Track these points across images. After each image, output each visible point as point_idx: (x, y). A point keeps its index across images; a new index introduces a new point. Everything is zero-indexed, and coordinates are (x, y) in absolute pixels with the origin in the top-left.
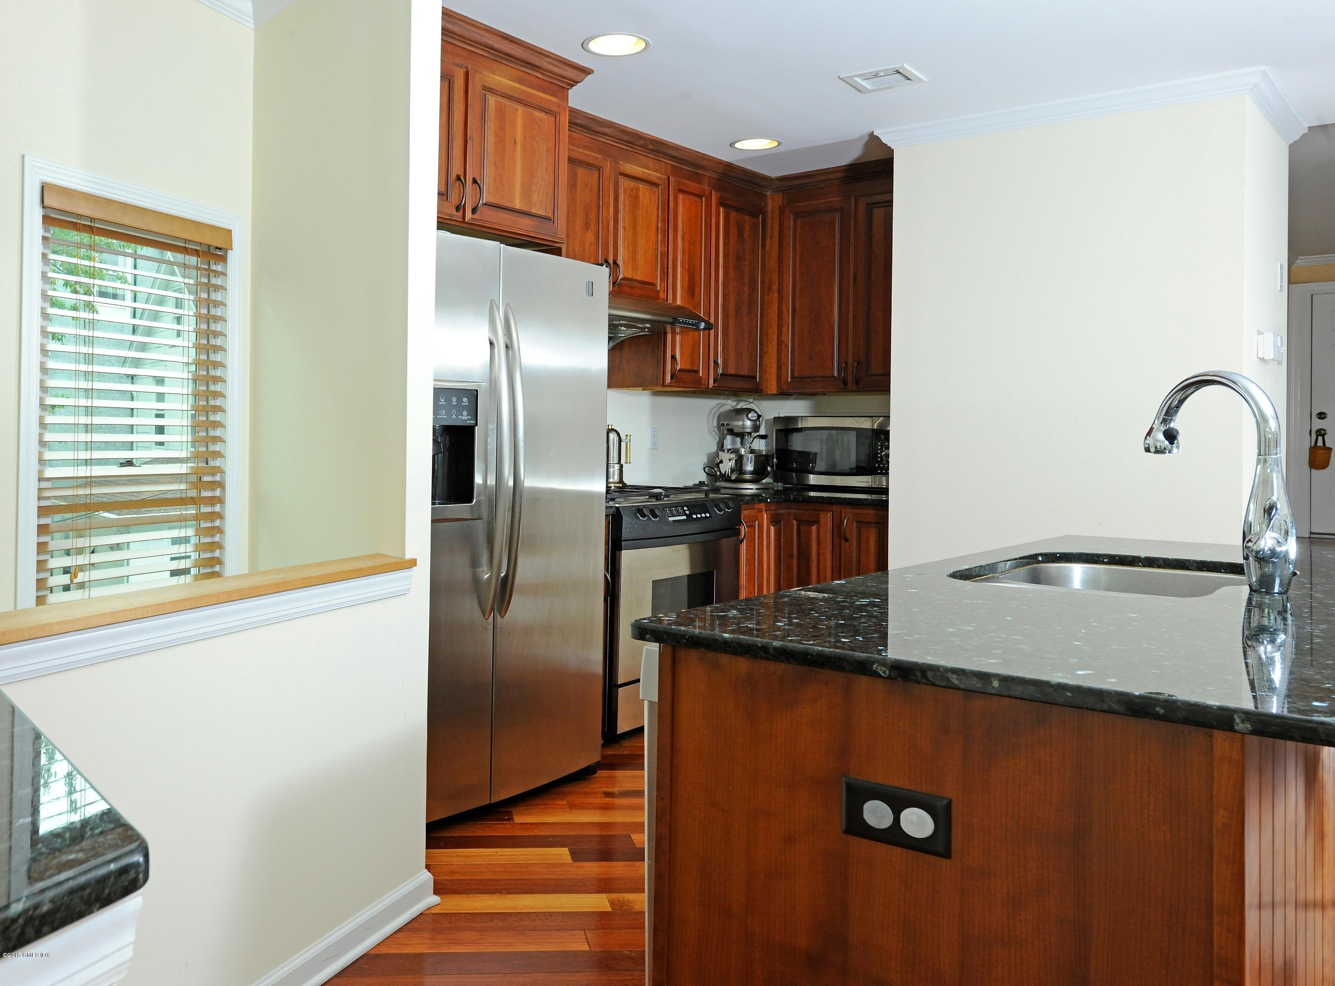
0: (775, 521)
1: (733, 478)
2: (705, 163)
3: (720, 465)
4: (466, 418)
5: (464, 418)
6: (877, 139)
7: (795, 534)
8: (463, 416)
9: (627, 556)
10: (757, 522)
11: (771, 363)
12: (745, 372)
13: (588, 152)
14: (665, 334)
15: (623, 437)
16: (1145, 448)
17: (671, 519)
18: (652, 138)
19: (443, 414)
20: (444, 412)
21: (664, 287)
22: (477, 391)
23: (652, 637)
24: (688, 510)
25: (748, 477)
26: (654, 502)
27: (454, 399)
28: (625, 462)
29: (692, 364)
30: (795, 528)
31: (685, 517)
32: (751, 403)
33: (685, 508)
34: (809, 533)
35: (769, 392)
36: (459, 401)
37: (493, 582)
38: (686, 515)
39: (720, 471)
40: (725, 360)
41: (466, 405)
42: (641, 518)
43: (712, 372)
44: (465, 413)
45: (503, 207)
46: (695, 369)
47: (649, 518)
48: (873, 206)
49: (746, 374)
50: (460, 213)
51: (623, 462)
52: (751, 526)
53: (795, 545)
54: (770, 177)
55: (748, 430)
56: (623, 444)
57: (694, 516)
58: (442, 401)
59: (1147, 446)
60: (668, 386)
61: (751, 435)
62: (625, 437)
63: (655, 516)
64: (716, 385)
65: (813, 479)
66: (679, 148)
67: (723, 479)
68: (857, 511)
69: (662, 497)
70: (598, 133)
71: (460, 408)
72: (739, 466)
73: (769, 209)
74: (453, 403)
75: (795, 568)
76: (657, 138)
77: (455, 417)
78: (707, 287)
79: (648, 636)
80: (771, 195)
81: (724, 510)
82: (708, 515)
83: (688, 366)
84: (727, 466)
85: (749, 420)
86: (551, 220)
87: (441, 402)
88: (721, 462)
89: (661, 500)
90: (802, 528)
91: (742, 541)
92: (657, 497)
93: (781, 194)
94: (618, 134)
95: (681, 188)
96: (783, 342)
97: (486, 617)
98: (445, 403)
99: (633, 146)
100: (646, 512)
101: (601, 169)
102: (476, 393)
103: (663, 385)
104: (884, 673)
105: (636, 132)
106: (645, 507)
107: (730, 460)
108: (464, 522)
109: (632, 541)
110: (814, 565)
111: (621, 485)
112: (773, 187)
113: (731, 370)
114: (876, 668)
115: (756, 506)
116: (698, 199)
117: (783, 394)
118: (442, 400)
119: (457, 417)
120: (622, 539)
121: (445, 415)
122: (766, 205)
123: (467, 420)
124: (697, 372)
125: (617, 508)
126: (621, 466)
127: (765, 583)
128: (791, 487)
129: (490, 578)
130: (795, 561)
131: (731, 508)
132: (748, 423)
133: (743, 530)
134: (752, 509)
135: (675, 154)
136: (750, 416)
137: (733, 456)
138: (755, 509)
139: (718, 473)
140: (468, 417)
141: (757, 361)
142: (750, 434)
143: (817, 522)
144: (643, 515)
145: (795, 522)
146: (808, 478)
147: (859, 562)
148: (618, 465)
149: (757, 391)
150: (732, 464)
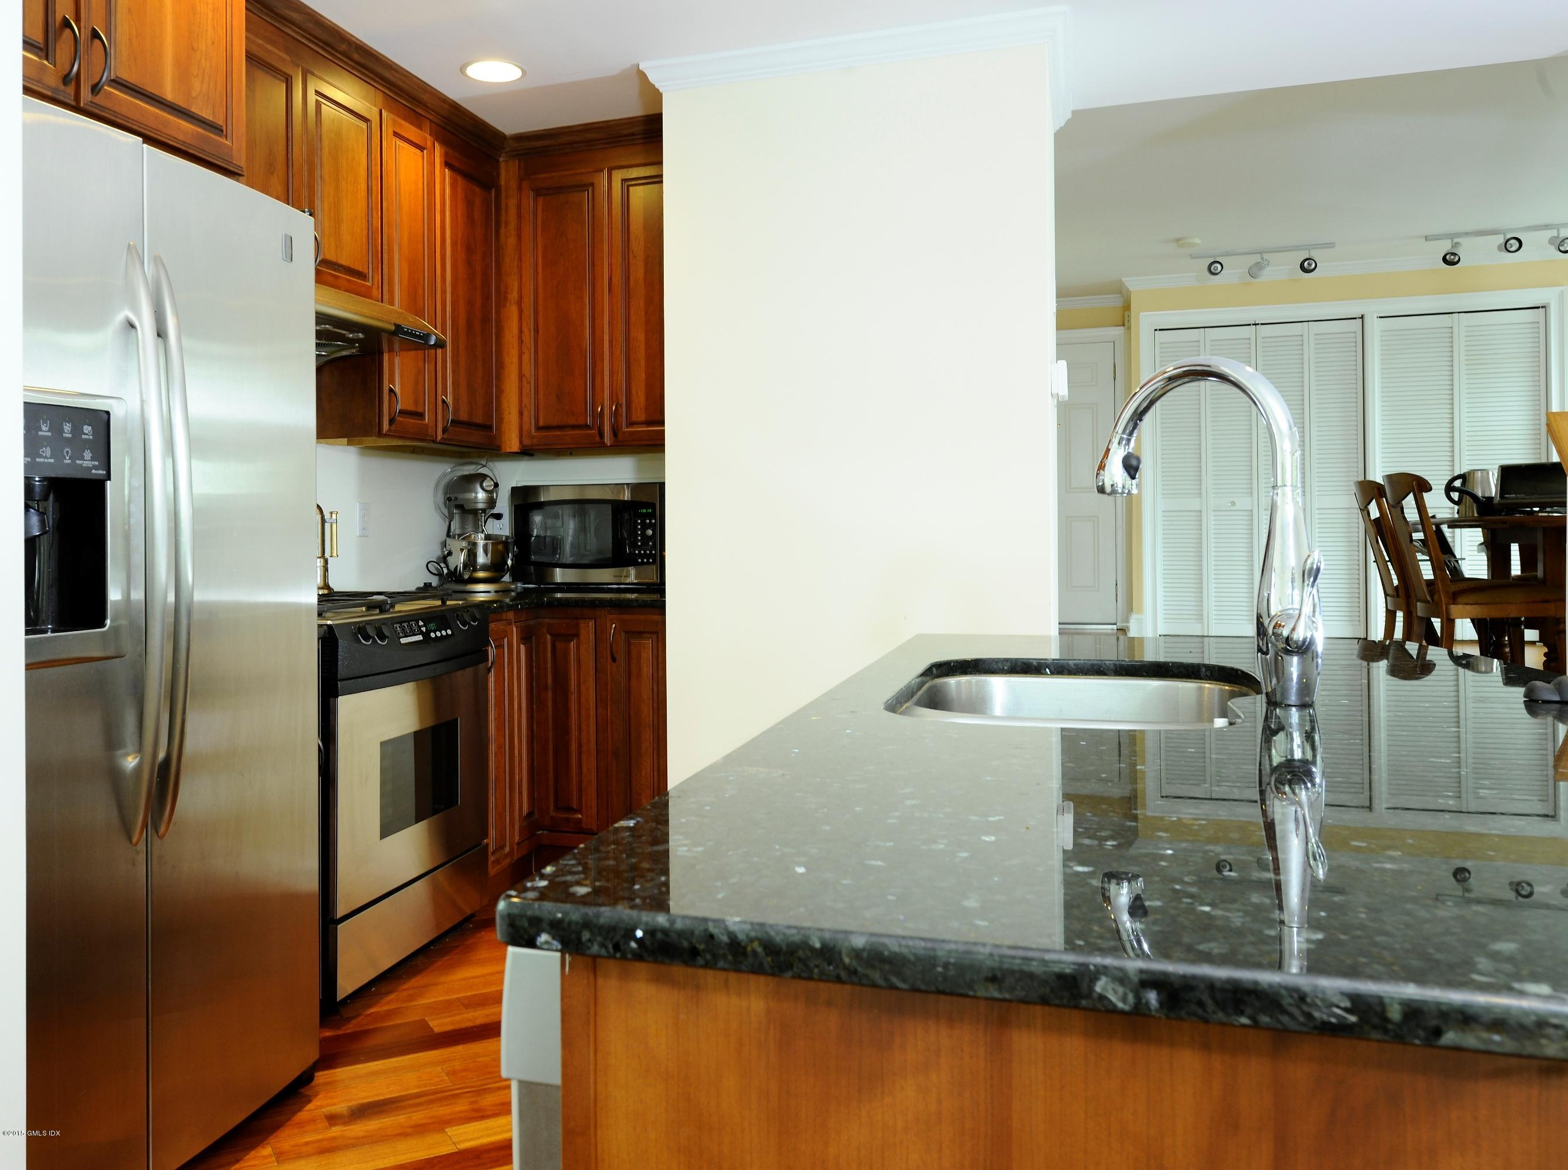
0: (526, 637)
1: (466, 577)
2: (425, 97)
3: (449, 558)
4: (90, 464)
5: (86, 464)
6: (642, 76)
7: (549, 655)
8: (84, 460)
9: (347, 705)
10: (506, 640)
11: (509, 407)
12: (479, 419)
13: (270, 47)
14: (381, 353)
15: (327, 516)
16: (1098, 487)
17: (403, 641)
18: (358, 42)
19: (46, 456)
20: (48, 451)
21: (378, 281)
22: (108, 413)
23: (554, 939)
24: (425, 626)
25: (481, 574)
26: (376, 616)
27: (67, 427)
28: (330, 554)
29: (416, 403)
30: (549, 646)
31: (420, 638)
32: (484, 466)
33: (421, 623)
34: (566, 652)
35: (508, 450)
36: (77, 431)
37: (146, 776)
38: (422, 633)
39: (447, 567)
40: (456, 399)
41: (88, 440)
42: (363, 642)
43: (440, 417)
44: (88, 455)
45: (144, 92)
46: (420, 410)
47: (374, 641)
48: (630, 183)
49: (481, 422)
50: (70, 90)
51: (327, 555)
52: (499, 647)
53: (549, 670)
54: (503, 133)
55: (481, 506)
56: (327, 526)
57: (433, 635)
58: (45, 431)
59: (1100, 484)
60: (386, 435)
61: (485, 513)
62: (329, 515)
63: (382, 637)
64: (446, 436)
65: (559, 575)
66: (394, 66)
67: (452, 579)
68: (626, 617)
69: (388, 606)
70: (286, 19)
71: (77, 444)
72: (471, 561)
73: (503, 183)
74: (64, 435)
75: (550, 704)
76: (365, 44)
77: (69, 461)
78: (432, 289)
79: (544, 938)
80: (504, 161)
81: (469, 624)
82: (449, 632)
83: (410, 407)
84: (459, 559)
85: (483, 489)
86: (222, 131)
87: (41, 431)
88: (450, 553)
89: (386, 611)
90: (558, 645)
91: (489, 670)
92: (381, 607)
93: (517, 161)
94: (310, 25)
95: (397, 131)
96: (524, 376)
97: (134, 840)
98: (50, 434)
99: (333, 52)
100: (371, 632)
101: (290, 79)
102: (105, 416)
103: (380, 434)
104: (1124, 999)
105: (336, 28)
106: (368, 623)
107: (462, 550)
108: (94, 664)
109: (352, 681)
110: (573, 698)
111: (326, 592)
112: (507, 150)
113: (464, 416)
114: (1104, 989)
115: (504, 616)
116: (418, 151)
117: (527, 452)
118: (44, 428)
119: (73, 462)
120: (339, 677)
121: (51, 458)
122: (498, 175)
123: (90, 469)
124: (421, 415)
125: (329, 626)
126: (326, 561)
127: (516, 730)
128: (534, 588)
129: (139, 768)
130: (550, 693)
131: (478, 620)
132: (481, 495)
133: (492, 652)
134: (499, 621)
135: (387, 74)
136: (484, 484)
137: (464, 544)
138: (502, 620)
139: (445, 571)
140: (93, 463)
141: (492, 403)
142: (484, 511)
143: (577, 635)
144: (367, 637)
145: (549, 637)
146: (552, 575)
147: (629, 690)
148: (322, 560)
149: (493, 450)
150: (462, 557)
